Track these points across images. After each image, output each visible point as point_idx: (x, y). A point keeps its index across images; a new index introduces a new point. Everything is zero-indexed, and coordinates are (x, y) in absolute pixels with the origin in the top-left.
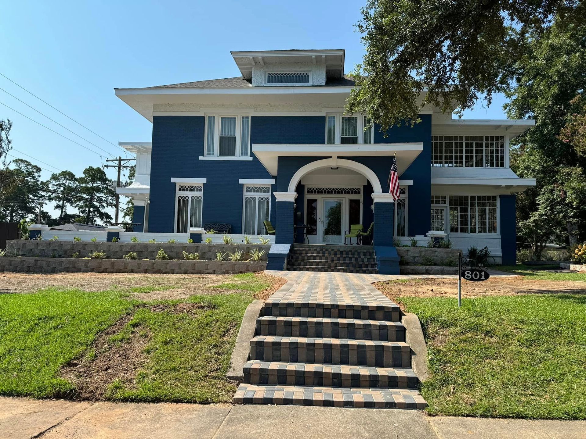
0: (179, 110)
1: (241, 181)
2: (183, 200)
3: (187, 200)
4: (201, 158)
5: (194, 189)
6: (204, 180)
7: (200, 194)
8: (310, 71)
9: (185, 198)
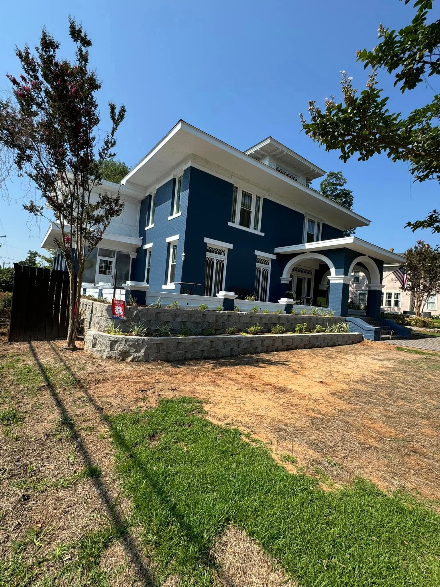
0: (215, 170)
1: (257, 252)
2: (210, 261)
3: (213, 262)
4: (230, 224)
5: (219, 252)
6: (231, 246)
7: (224, 258)
8: (299, 177)
9: (211, 260)
